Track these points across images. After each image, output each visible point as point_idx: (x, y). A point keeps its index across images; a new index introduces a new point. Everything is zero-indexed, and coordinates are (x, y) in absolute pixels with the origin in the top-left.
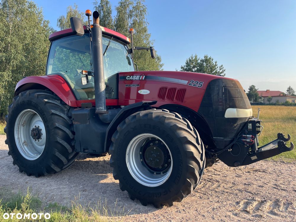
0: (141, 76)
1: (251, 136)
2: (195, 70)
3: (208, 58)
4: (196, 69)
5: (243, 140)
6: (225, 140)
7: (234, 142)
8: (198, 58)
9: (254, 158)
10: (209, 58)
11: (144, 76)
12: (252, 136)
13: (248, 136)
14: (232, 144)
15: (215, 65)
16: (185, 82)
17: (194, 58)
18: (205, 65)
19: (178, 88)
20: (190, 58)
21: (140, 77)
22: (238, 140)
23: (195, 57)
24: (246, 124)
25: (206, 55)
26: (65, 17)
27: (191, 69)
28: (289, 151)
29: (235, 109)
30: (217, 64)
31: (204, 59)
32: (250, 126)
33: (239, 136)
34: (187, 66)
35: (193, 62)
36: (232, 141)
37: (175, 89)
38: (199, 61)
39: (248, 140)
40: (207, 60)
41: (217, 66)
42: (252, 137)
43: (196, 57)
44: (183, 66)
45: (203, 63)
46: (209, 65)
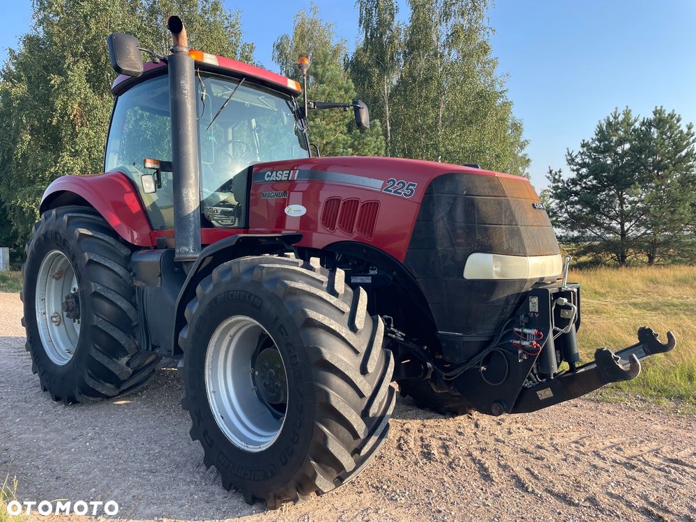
0: (292, 171)
1: (533, 332)
2: (623, 151)
3: (666, 115)
4: (627, 146)
5: (515, 342)
6: (466, 339)
7: (491, 348)
8: (633, 116)
9: (545, 394)
10: (669, 115)
11: (297, 171)
12: (539, 331)
13: (526, 331)
14: (486, 353)
15: (688, 134)
16: (376, 184)
17: (620, 118)
18: (655, 136)
19: (363, 199)
20: (608, 118)
21: (289, 174)
22: (500, 341)
23: (624, 114)
24: (523, 298)
25: (659, 108)
26: (291, 38)
27: (612, 146)
28: (626, 379)
29: (490, 256)
30: (692, 130)
31: (652, 117)
32: (534, 304)
33: (506, 332)
34: (600, 141)
35: (617, 130)
36: (486, 344)
37: (356, 202)
38: (637, 125)
39: (525, 343)
40: (662, 121)
41: (693, 138)
42: (539, 335)
43: (627, 113)
44: (588, 140)
45: (650, 128)
46: (668, 134)
